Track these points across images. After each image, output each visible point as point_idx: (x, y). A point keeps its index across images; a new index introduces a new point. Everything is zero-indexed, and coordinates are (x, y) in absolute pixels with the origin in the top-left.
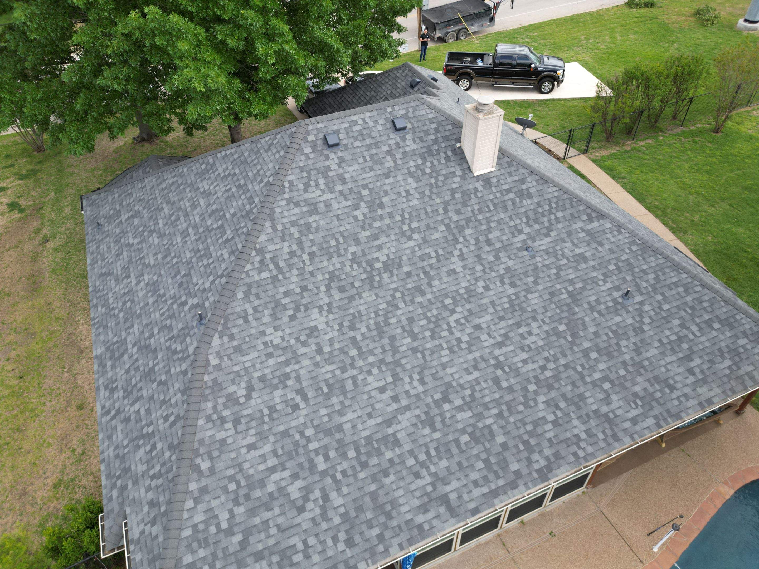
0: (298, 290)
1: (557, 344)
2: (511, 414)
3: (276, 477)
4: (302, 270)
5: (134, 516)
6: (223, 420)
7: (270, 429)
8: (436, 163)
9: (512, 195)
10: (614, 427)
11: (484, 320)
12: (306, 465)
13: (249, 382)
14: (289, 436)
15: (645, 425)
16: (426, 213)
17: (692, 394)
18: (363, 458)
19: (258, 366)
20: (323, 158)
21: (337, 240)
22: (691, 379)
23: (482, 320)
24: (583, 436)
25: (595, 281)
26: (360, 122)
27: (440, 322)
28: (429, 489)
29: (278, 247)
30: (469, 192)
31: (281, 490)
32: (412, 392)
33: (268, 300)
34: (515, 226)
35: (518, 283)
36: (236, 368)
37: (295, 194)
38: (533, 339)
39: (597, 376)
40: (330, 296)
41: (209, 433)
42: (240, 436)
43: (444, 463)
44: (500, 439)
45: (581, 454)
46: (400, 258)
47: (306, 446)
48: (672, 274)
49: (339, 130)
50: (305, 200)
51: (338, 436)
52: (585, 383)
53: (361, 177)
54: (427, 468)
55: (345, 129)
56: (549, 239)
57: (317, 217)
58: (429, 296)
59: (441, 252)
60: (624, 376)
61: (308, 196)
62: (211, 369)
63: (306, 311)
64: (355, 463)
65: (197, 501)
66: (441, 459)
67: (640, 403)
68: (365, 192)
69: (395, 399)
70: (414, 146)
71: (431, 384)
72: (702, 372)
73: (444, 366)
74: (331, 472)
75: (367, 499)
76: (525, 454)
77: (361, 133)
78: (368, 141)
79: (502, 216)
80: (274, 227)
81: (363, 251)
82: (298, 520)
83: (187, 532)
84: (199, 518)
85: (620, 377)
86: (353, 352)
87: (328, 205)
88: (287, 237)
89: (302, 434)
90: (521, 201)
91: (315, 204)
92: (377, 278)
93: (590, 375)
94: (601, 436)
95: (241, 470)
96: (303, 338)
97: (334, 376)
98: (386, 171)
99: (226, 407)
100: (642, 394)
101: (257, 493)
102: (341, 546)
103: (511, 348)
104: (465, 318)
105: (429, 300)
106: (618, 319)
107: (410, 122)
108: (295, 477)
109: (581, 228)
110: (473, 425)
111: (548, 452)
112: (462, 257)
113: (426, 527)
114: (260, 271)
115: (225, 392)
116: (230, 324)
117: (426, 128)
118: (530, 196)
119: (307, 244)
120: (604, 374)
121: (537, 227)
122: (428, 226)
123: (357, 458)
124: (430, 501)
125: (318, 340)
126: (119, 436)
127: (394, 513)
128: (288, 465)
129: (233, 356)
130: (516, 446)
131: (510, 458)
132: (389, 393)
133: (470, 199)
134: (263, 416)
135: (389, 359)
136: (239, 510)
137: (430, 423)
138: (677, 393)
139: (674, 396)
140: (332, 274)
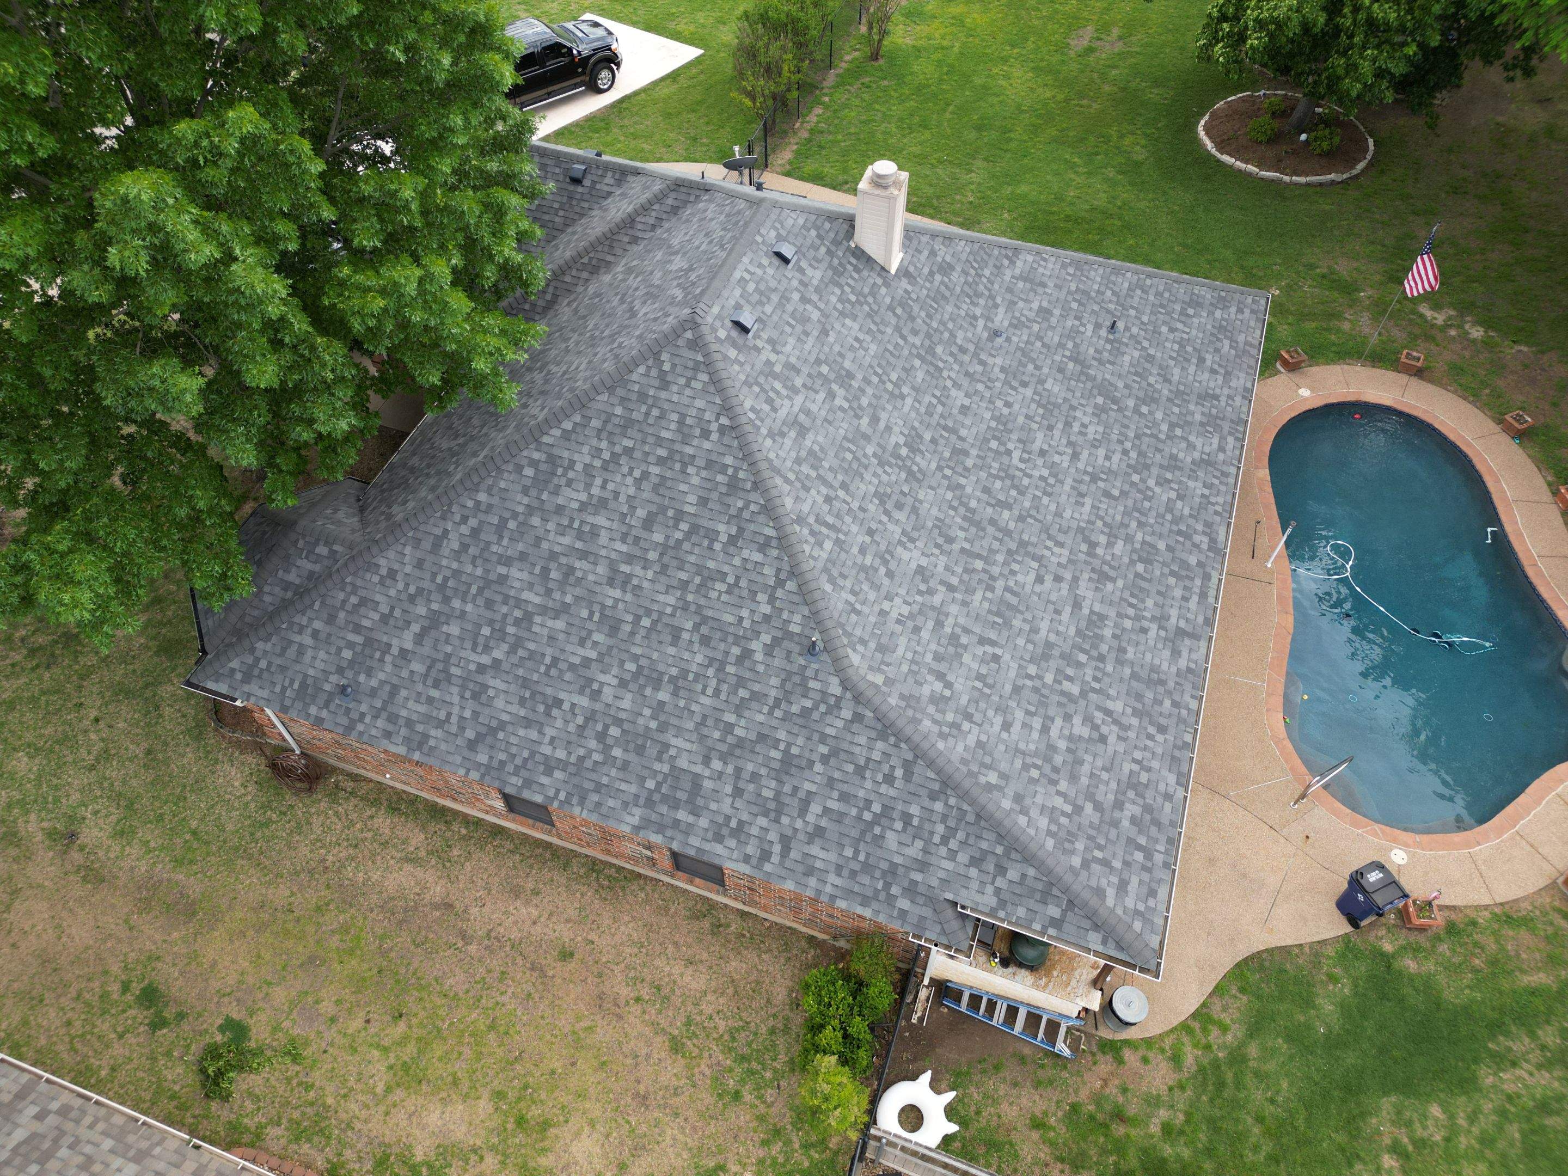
0: (868, 539)
1: (1111, 420)
2: (1145, 515)
3: (1054, 732)
4: (851, 512)
5: (964, 892)
6: (955, 726)
7: (1001, 697)
8: (851, 282)
9: (938, 277)
10: (1216, 466)
11: (1039, 441)
12: (1063, 700)
13: (931, 671)
14: (1022, 688)
16: (892, 354)
17: (1232, 392)
18: (1095, 653)
19: (918, 649)
20: (753, 353)
21: (849, 450)
24: (1206, 492)
25: (1076, 331)
26: (747, 277)
27: (1011, 472)
28: (1163, 633)
29: (810, 501)
30: (904, 301)
31: (1071, 738)
32: (1064, 560)
33: (854, 572)
34: (968, 315)
35: (1026, 379)
36: (905, 668)
37: (768, 421)
38: (1091, 429)
39: (1164, 427)
40: (897, 522)
41: (960, 748)
42: (986, 726)
43: (1150, 603)
44: (1162, 546)
46: (913, 428)
47: (1044, 685)
49: (738, 303)
50: (784, 423)
51: (1056, 652)
52: (1164, 442)
53: (805, 352)
54: (1144, 618)
55: (741, 296)
56: (1001, 310)
57: (810, 436)
58: (974, 452)
59: (938, 393)
60: (1181, 413)
61: (782, 413)
62: (884, 689)
63: (893, 557)
64: (1094, 663)
65: (1024, 812)
66: (1143, 601)
67: (1210, 429)
69: (1058, 579)
70: (818, 274)
71: (1068, 540)
72: (1219, 365)
73: (1058, 514)
74: (1087, 688)
75: (1134, 684)
76: (1188, 543)
77: (758, 291)
78: (775, 298)
79: (949, 309)
80: (787, 480)
81: (879, 445)
82: (1110, 750)
84: (1043, 823)
85: (1179, 416)
86: (979, 564)
87: (807, 412)
88: (808, 484)
89: (1029, 677)
90: (950, 280)
91: (796, 421)
92: (915, 468)
93: (1160, 431)
94: (1216, 482)
95: (1024, 753)
96: (923, 587)
97: (991, 601)
98: (819, 327)
99: (943, 712)
100: (1205, 420)
102: (1160, 738)
103: (1086, 452)
104: (1024, 451)
105: (978, 456)
106: (1127, 358)
107: (790, 243)
108: (1068, 718)
109: (1014, 276)
110: (1134, 551)
111: (1199, 527)
112: (957, 385)
113: (1192, 665)
114: (820, 545)
115: (925, 700)
116: (849, 629)
117: (809, 241)
118: (951, 267)
119: (830, 477)
120: (1167, 422)
121: (982, 301)
122: (905, 370)
123: (1090, 657)
124: (1173, 642)
125: (937, 578)
126: (826, 857)
127: (1163, 677)
128: (1051, 712)
129: (887, 660)
130: (1177, 541)
131: (1184, 556)
132: (1049, 578)
133: (911, 308)
134: (981, 691)
135: (1013, 546)
136: (1063, 785)
137: (1103, 577)
138: (1223, 399)
139: (1223, 404)
140: (876, 494)
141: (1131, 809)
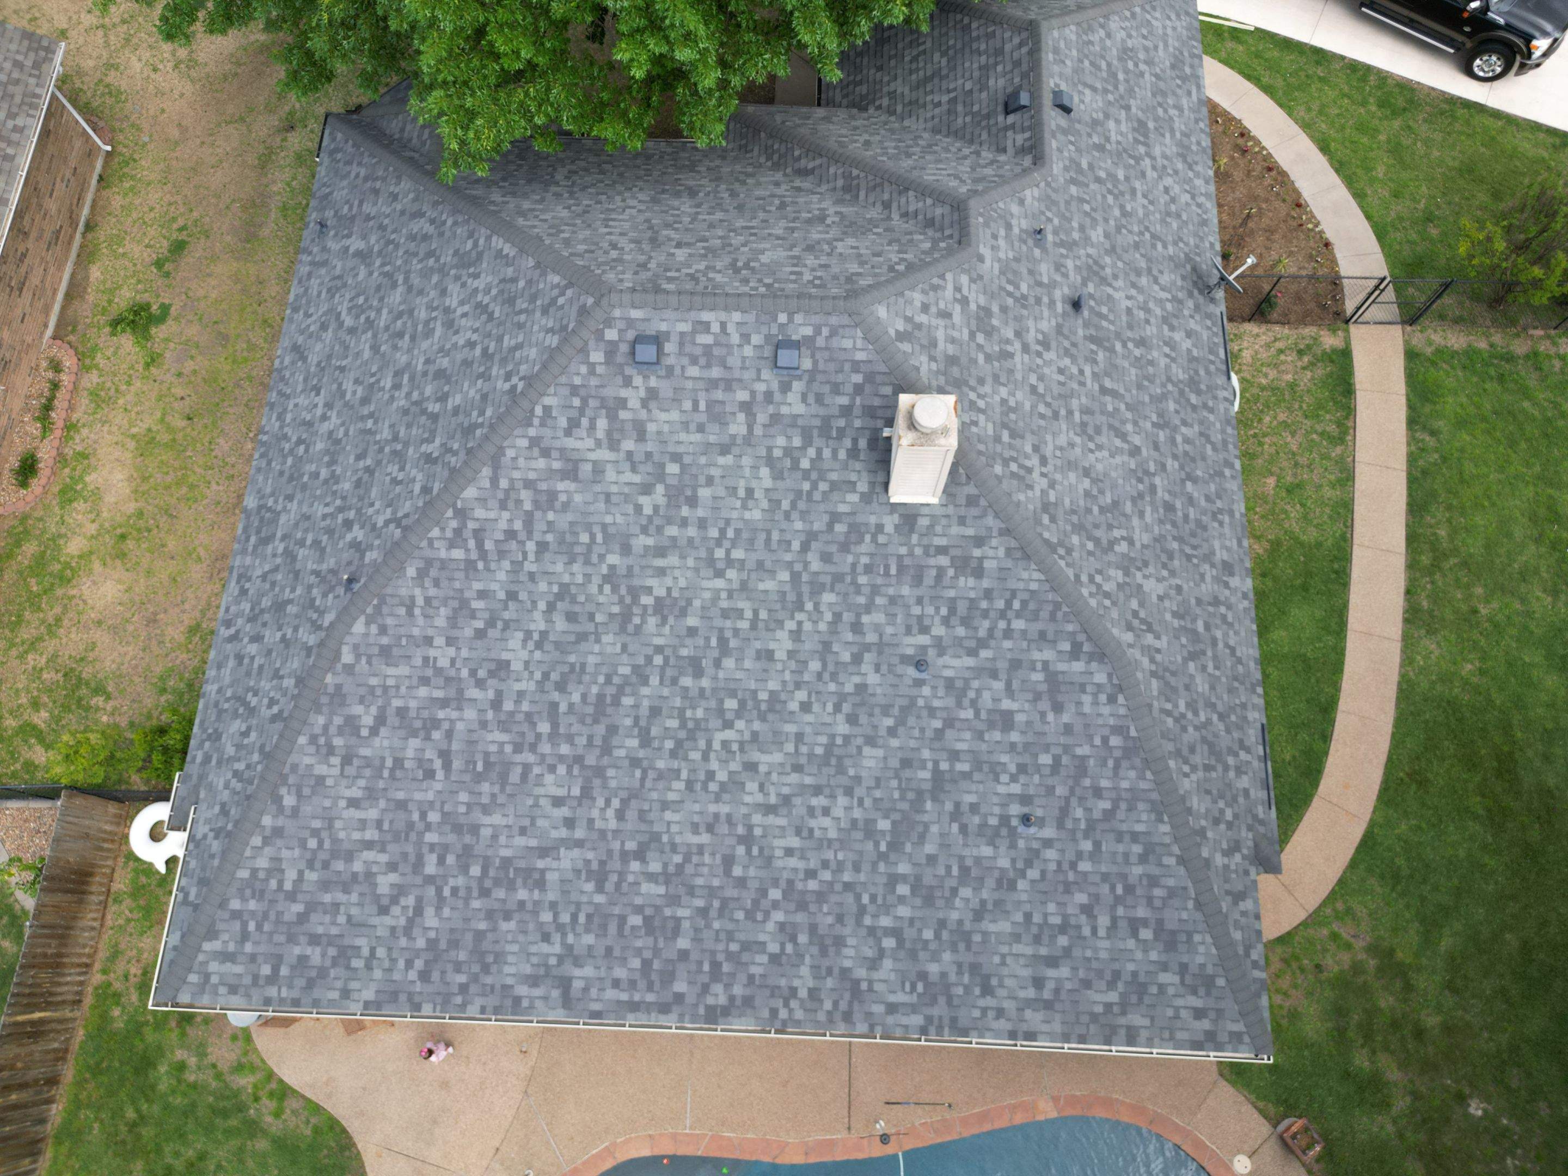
0: (501, 595)
1: (858, 846)
3: (369, 855)
4: (517, 566)
5: (204, 808)
6: (331, 750)
7: (385, 789)
8: (827, 453)
9: (944, 561)
10: (856, 1004)
11: (765, 760)
12: (412, 858)
13: (382, 711)
14: (406, 810)
15: (905, 1020)
16: (768, 540)
17: (1012, 1013)
18: (488, 883)
19: (403, 690)
20: (619, 380)
21: (593, 537)
22: (1031, 993)
23: (765, 758)
24: (803, 993)
25: (995, 771)
26: (715, 328)
27: (699, 734)
28: (553, 961)
29: (492, 515)
30: (863, 529)
31: (369, 875)
32: (598, 824)
33: (452, 593)
34: (920, 618)
35: (863, 719)
36: (374, 681)
37: (547, 432)
38: (826, 822)
39: (885, 921)
40: (549, 621)
41: (307, 760)
42: (344, 782)
43: (589, 939)
44: (683, 943)
45: (783, 1014)
46: (689, 602)
47: (421, 834)
48: (1144, 817)
49: (668, 333)
50: (562, 450)
51: (468, 839)
52: (859, 923)
53: (676, 438)
54: (564, 935)
55: (682, 334)
56: (970, 662)
57: (571, 486)
58: (705, 683)
59: (763, 615)
60: (926, 942)
61: (570, 443)
62: (339, 667)
63: (504, 630)
64: (474, 885)
65: (266, 841)
66: (588, 931)
67: (920, 987)
68: (673, 469)
69: (570, 823)
70: (799, 409)
71: (631, 823)
72: (1057, 991)
73: (665, 806)
74: (439, 883)
75: (469, 937)
76: (706, 979)
77: (707, 349)
78: (716, 372)
79: (906, 590)
80: (494, 481)
81: (630, 568)
82: (376, 921)
83: (244, 874)
84: (262, 863)
85: (919, 939)
86: (544, 727)
87: (598, 469)
88: (511, 504)
89: (423, 815)
90: (956, 577)
91: (576, 462)
92: (637, 620)
93: (875, 916)
94: (828, 1005)
95: (330, 827)
96: (482, 673)
97: (501, 752)
98: (726, 439)
99: (340, 732)
100: (934, 978)
101: (339, 865)
102: (412, 975)
103: (782, 822)
104: (741, 743)
105: (702, 691)
106: (987, 851)
107: (813, 356)
108: (392, 867)
109: (1046, 664)
110: (658, 908)
111: (738, 990)
112: (796, 635)
113: (525, 1003)
114: (452, 545)
115: (346, 711)
116: (385, 610)
117: (840, 378)
118: (979, 573)
119: (539, 526)
120: (898, 924)
121: (961, 631)
122: (760, 565)
123: (481, 880)
124: (547, 975)
125: (503, 686)
126: (226, 673)
127: (494, 969)
128: (389, 847)
129: (375, 661)
130: (700, 963)
131: (681, 974)
132: (564, 811)
133: (861, 541)
134: (382, 766)
135: (591, 760)
136: (311, 876)
137: (600, 879)
138: (989, 1002)
139: (982, 1003)
140: (564, 588)
141: (315, 955)
